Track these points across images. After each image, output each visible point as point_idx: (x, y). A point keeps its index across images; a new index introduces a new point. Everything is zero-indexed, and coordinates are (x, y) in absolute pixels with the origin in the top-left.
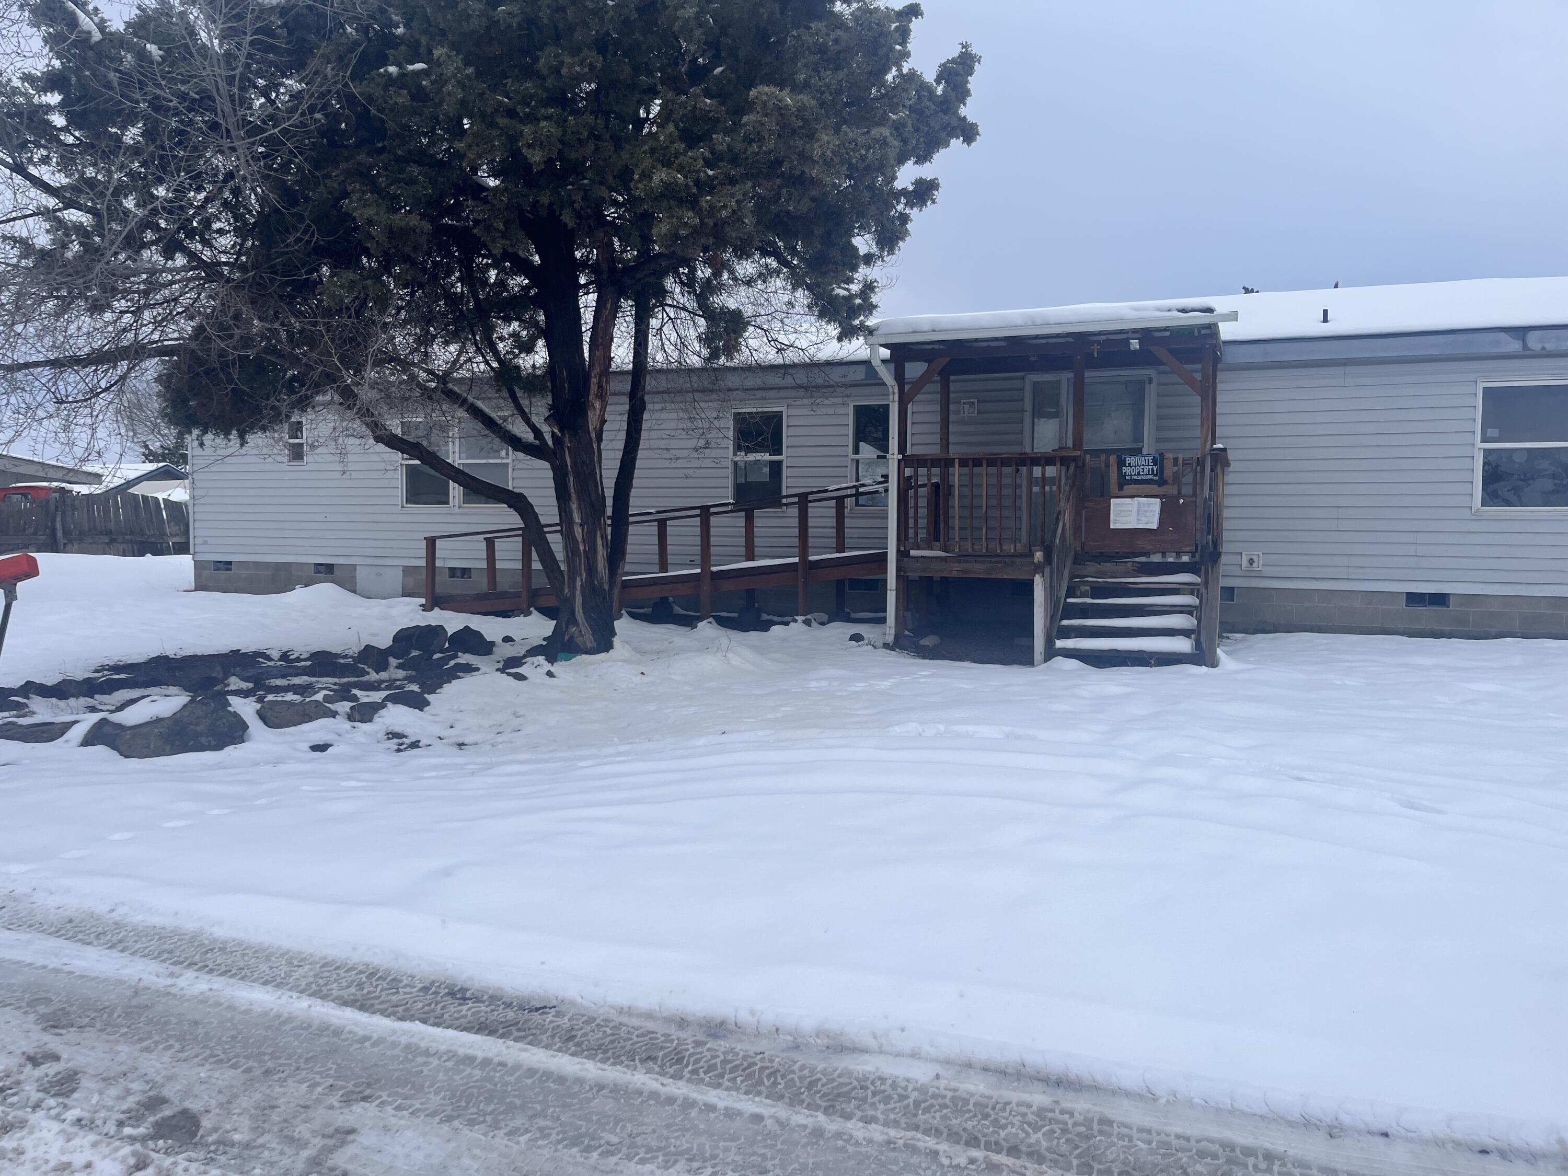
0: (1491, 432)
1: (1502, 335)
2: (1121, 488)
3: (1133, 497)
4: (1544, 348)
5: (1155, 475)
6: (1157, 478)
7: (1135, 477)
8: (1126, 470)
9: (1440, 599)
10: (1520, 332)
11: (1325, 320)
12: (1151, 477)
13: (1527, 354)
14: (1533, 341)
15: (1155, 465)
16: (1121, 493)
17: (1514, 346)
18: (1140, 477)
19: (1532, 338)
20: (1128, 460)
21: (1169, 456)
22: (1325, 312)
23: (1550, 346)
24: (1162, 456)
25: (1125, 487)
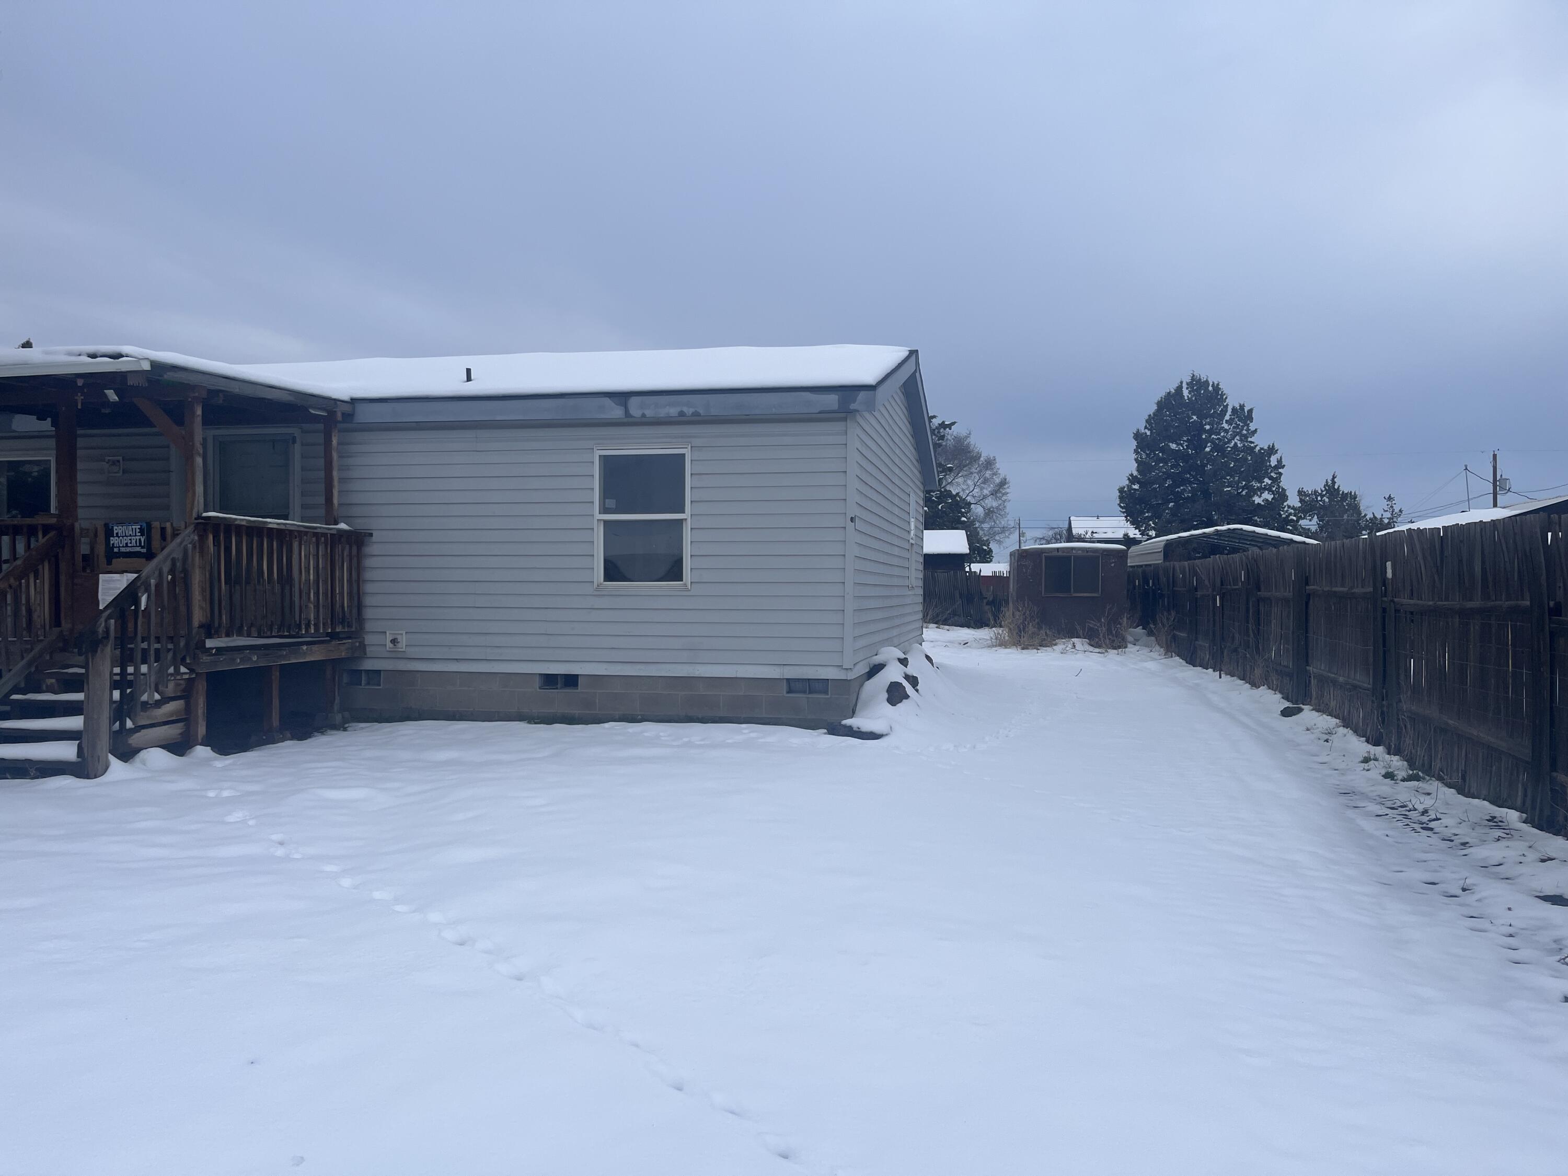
0: (611, 503)
1: (607, 401)
2: (109, 563)
3: (122, 572)
4: (644, 415)
5: (143, 547)
6: (144, 550)
7: (123, 550)
8: (114, 541)
9: (571, 681)
10: (622, 397)
11: (469, 379)
12: (138, 549)
13: (628, 422)
14: (634, 406)
15: (142, 535)
16: (110, 568)
17: (617, 412)
18: (128, 550)
19: (634, 402)
20: (117, 529)
21: (156, 524)
22: (468, 371)
23: (649, 413)
24: (149, 525)
25: (114, 561)
